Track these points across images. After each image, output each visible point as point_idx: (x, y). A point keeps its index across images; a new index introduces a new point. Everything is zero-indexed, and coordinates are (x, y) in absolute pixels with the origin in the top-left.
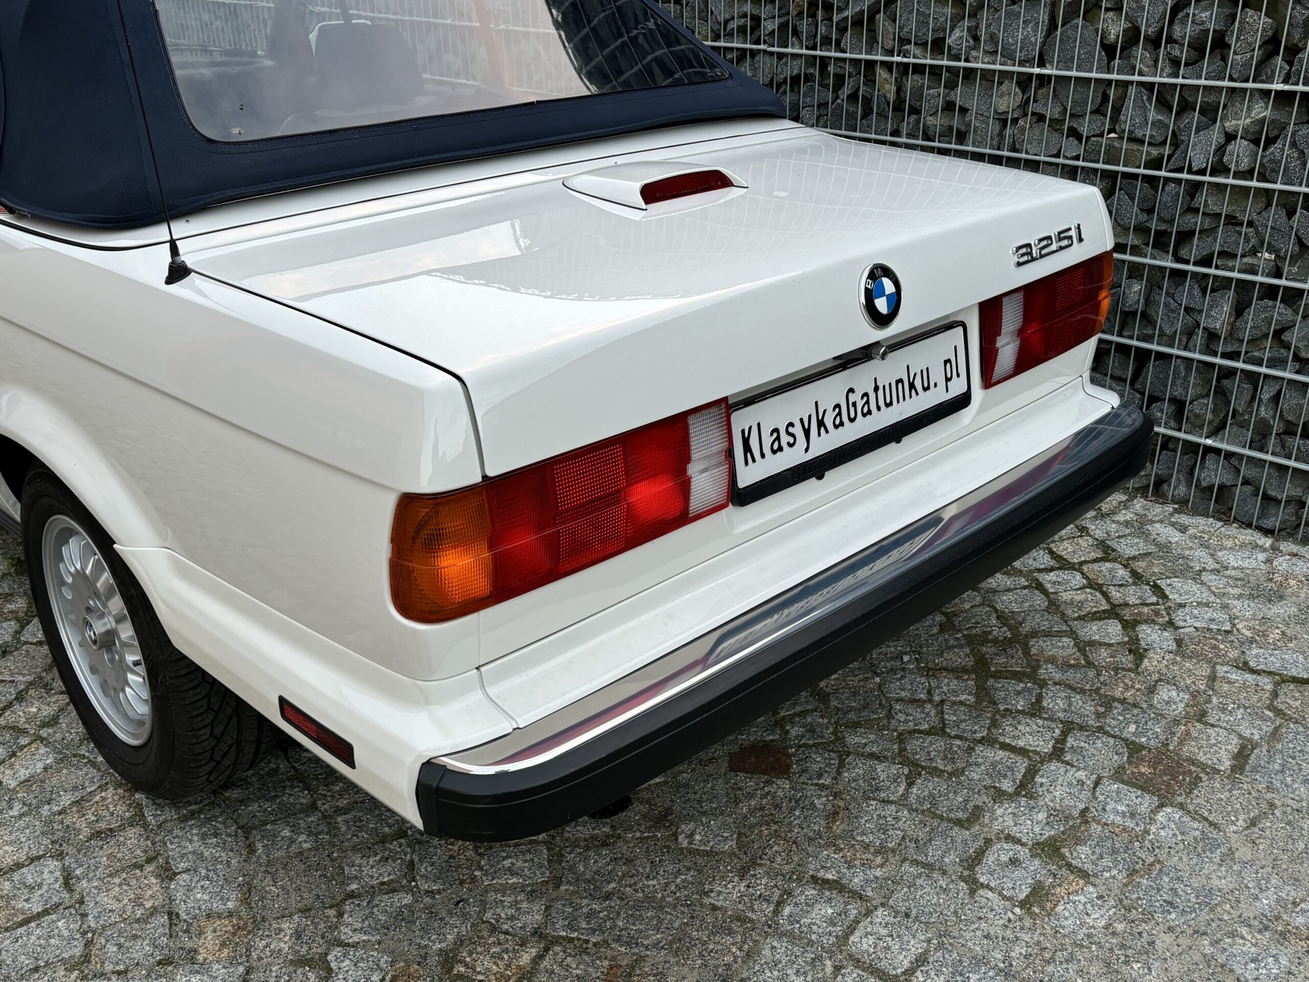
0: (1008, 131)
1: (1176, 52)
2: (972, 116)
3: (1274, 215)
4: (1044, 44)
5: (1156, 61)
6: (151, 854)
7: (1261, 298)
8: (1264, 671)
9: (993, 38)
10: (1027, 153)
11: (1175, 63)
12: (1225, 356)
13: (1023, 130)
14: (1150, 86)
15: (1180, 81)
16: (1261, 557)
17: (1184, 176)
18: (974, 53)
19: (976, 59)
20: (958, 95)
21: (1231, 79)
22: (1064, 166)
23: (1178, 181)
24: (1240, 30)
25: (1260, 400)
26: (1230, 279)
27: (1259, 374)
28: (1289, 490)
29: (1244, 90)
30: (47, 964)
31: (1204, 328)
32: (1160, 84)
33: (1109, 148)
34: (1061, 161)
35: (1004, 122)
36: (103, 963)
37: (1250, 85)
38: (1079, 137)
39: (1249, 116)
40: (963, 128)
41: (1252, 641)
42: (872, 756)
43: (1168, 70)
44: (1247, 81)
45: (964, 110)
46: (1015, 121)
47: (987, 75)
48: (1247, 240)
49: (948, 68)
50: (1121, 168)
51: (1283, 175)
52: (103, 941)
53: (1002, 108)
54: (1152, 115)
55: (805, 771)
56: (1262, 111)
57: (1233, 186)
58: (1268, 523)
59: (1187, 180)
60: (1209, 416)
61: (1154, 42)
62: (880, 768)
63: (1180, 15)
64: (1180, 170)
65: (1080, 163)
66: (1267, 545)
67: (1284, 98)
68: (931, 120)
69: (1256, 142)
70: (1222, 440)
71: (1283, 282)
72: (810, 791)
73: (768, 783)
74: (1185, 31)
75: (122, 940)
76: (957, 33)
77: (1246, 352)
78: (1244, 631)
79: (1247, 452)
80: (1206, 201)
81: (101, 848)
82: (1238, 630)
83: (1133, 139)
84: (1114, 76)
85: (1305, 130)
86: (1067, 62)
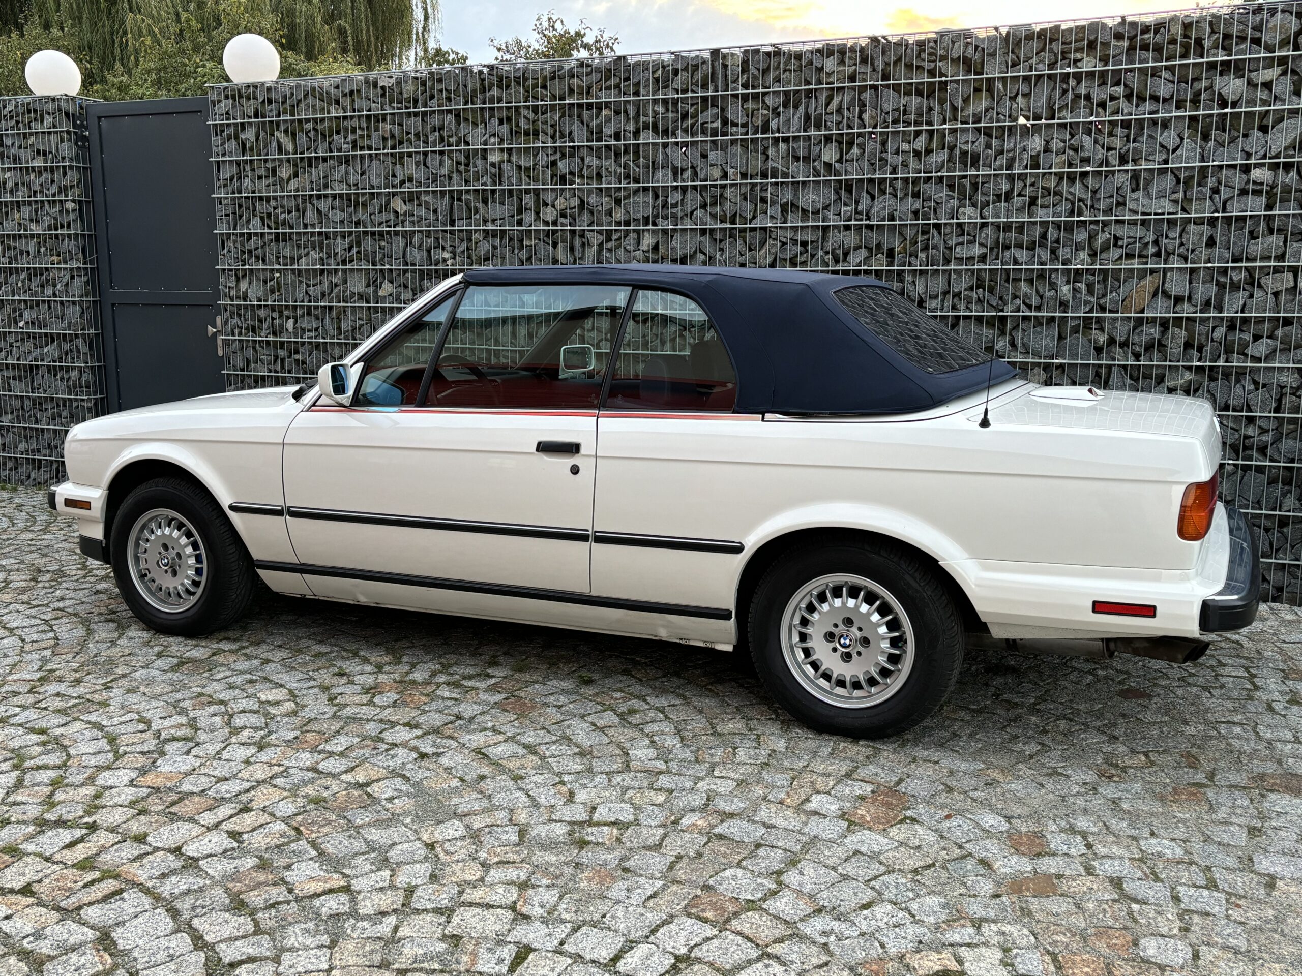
1: (1138, 349)
4: (1058, 347)
5: (1126, 354)
9: (1025, 346)
11: (1137, 357)
14: (1125, 366)
15: (1142, 363)
18: (1014, 354)
19: (1015, 357)
21: (1170, 361)
24: (1172, 338)
29: (1178, 367)
32: (1131, 365)
37: (1181, 364)
39: (1182, 379)
42: (1178, 686)
43: (1133, 358)
44: (1179, 361)
47: (1024, 365)
54: (1128, 381)
55: (1159, 694)
56: (1188, 376)
63: (1138, 332)
67: (1199, 369)
69: (1187, 391)
73: (1149, 700)
74: (1141, 338)
76: (1001, 344)
84: (1103, 362)
85: (1213, 384)
86: (1074, 356)
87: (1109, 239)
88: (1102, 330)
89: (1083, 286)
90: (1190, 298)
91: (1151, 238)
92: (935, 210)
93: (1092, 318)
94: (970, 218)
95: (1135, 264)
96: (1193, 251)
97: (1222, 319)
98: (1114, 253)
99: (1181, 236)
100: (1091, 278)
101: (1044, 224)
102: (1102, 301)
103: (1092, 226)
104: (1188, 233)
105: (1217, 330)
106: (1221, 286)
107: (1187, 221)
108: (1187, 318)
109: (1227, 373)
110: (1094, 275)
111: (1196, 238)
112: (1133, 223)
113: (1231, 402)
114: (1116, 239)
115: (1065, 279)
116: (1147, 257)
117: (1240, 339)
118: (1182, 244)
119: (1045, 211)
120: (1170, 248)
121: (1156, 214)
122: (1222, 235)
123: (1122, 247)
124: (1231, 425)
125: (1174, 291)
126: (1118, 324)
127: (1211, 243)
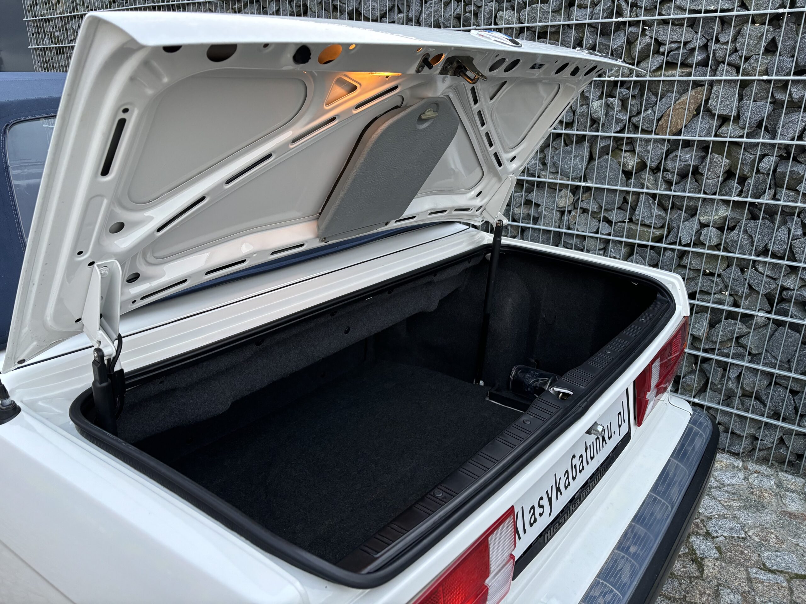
0: (566, 217)
1: (669, 177)
2: (542, 209)
3: (734, 271)
4: (586, 169)
5: (656, 180)
7: (726, 318)
8: (778, 571)
9: (554, 164)
10: (578, 230)
11: (669, 184)
12: (705, 351)
13: (575, 217)
14: (654, 196)
15: (672, 193)
16: (741, 475)
17: (677, 247)
18: (543, 173)
19: (545, 176)
20: (534, 196)
21: (705, 193)
22: (601, 238)
23: (673, 250)
24: (710, 166)
25: (729, 377)
26: (708, 307)
27: (727, 363)
28: (749, 430)
29: (713, 200)
31: (691, 334)
32: (660, 195)
33: (629, 229)
34: (599, 236)
35: (563, 213)
37: (717, 197)
38: (609, 222)
39: (716, 214)
40: (537, 215)
41: (761, 545)
43: (664, 186)
44: (715, 194)
45: (537, 205)
46: (570, 212)
47: (552, 187)
48: (717, 285)
49: (527, 181)
50: (637, 241)
51: (739, 248)
53: (562, 205)
54: (656, 211)
56: (724, 212)
57: (707, 254)
58: (736, 449)
59: (678, 250)
60: (695, 385)
61: (655, 170)
63: (671, 156)
64: (674, 243)
65: (611, 238)
66: (740, 466)
67: (738, 205)
68: (517, 211)
69: (721, 229)
70: (704, 399)
71: (741, 310)
74: (674, 165)
77: (719, 349)
78: (754, 537)
79: (720, 407)
80: (691, 262)
82: (749, 536)
83: (643, 225)
84: (631, 189)
85: (752, 224)
86: (601, 180)
87: (649, 45)
88: (633, 151)
89: (615, 101)
90: (737, 118)
91: (698, 41)
92: (476, 15)
93: (623, 138)
94: (508, 22)
95: (677, 75)
96: (747, 59)
97: (773, 145)
98: (654, 62)
99: (735, 40)
100: (624, 91)
101: (580, 27)
102: (635, 120)
103: (632, 29)
104: (744, 37)
105: (766, 159)
106: (777, 104)
107: (743, 20)
108: (730, 143)
109: (771, 212)
110: (628, 89)
111: (753, 43)
112: (678, 23)
113: (771, 247)
114: (659, 43)
115: (598, 93)
116: (691, 66)
117: (792, 172)
118: (736, 50)
119: (583, 11)
120: (720, 55)
121: (706, 11)
122: (787, 38)
123: (663, 54)
124: (767, 272)
125: (718, 108)
126: (650, 147)
127: (771, 48)
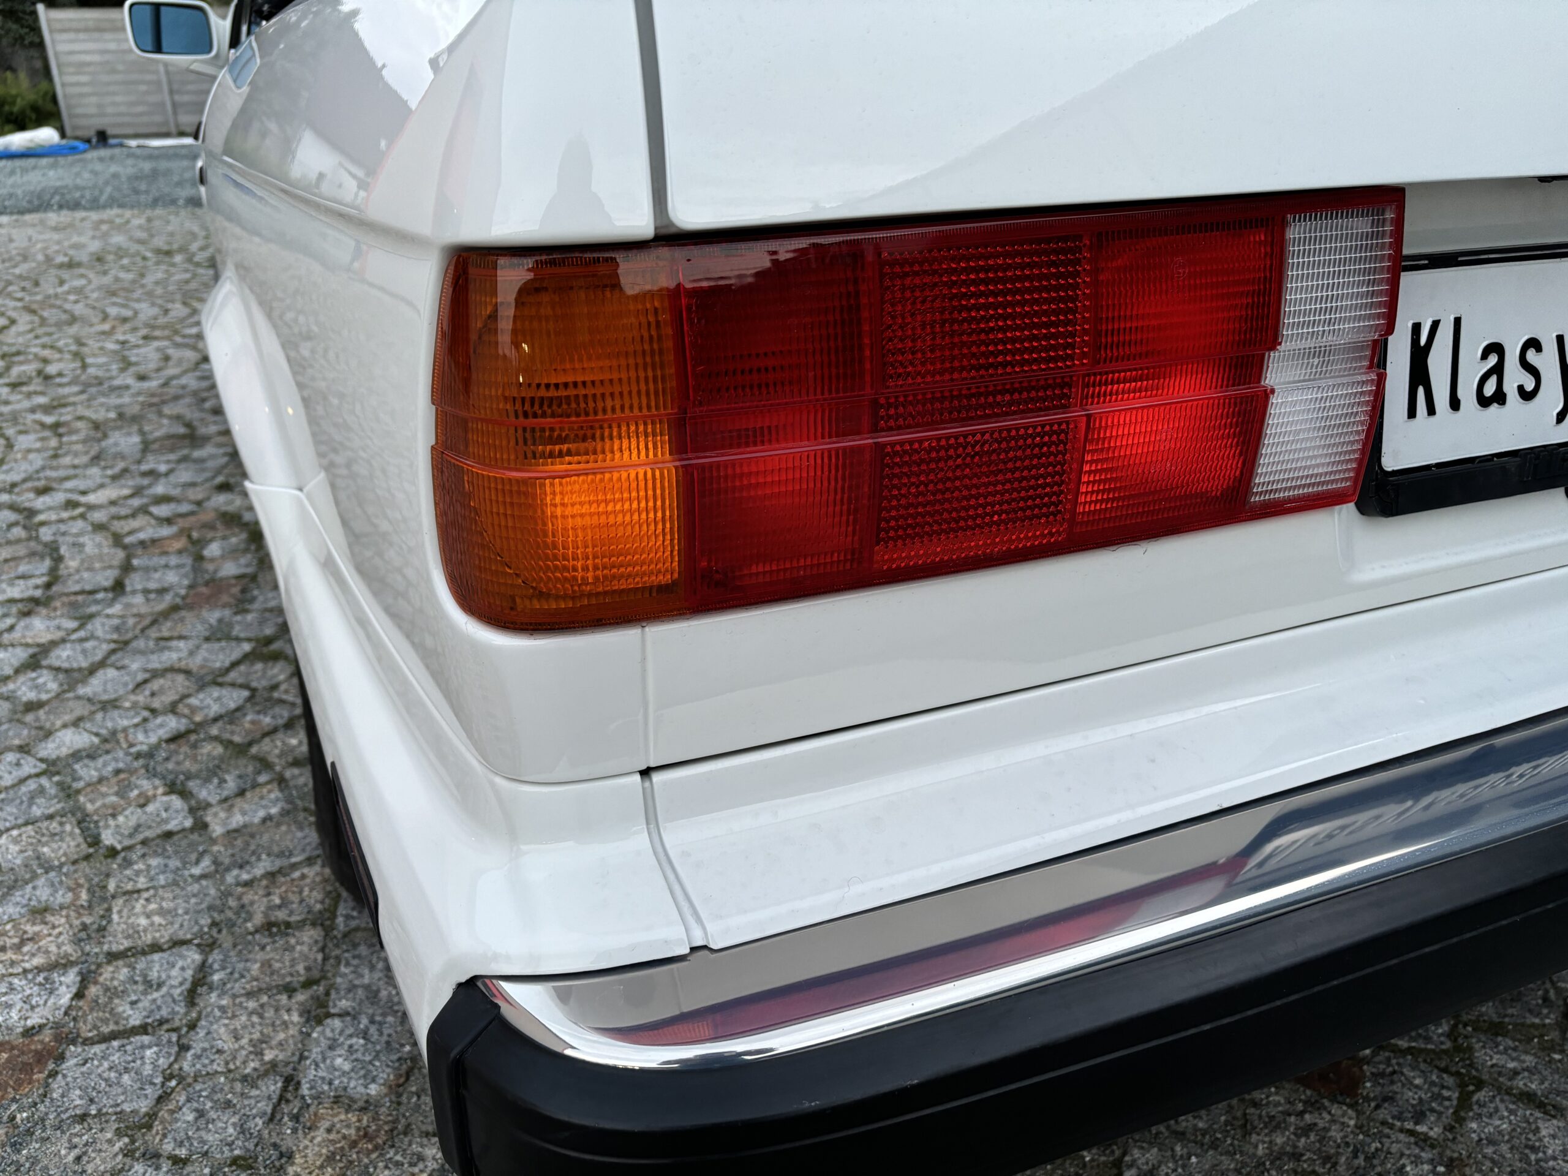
6: (316, 974)
30: (100, 1114)
36: (165, 1136)
42: (1528, 1098)
52: (182, 1098)
55: (1389, 1099)
62: (1547, 1128)
72: (1398, 1143)
73: (1313, 1105)
75: (209, 1105)
81: (263, 948)
